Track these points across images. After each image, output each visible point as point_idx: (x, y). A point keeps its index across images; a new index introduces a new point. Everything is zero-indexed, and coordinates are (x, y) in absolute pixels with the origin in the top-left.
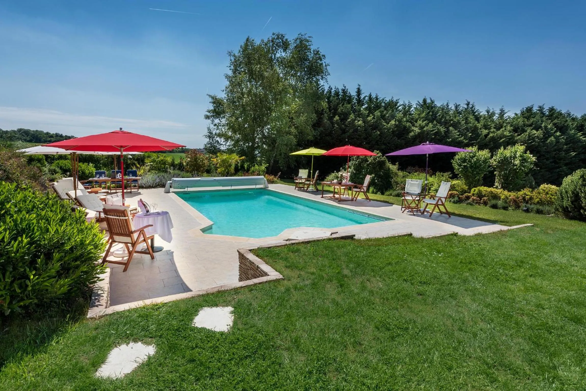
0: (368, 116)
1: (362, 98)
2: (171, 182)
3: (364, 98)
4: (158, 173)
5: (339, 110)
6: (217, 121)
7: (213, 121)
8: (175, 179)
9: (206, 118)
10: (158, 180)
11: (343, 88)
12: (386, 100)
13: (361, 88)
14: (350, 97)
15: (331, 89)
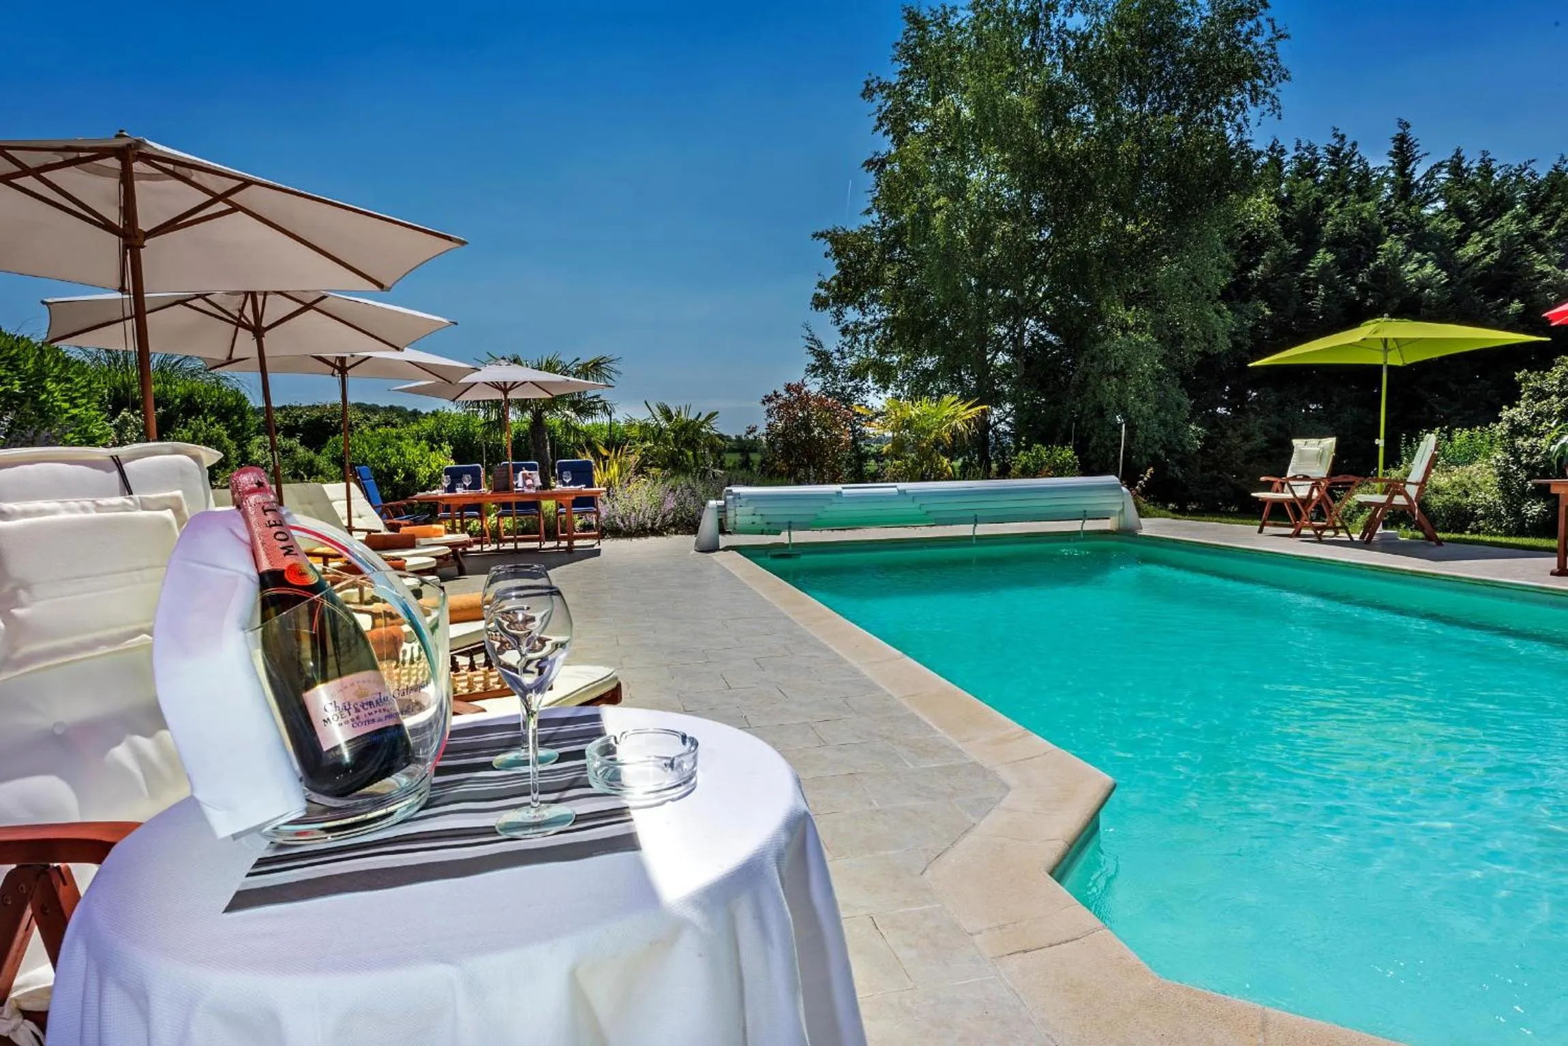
0: (1461, 241)
1: (1417, 176)
2: (721, 502)
3: (1430, 176)
4: (672, 476)
5: (1329, 227)
6: (852, 315)
7: (839, 315)
8: (736, 489)
9: (817, 307)
10: (671, 503)
11: (1334, 142)
12: (1533, 174)
13: (1413, 133)
14: (1365, 176)
15: (1282, 152)
